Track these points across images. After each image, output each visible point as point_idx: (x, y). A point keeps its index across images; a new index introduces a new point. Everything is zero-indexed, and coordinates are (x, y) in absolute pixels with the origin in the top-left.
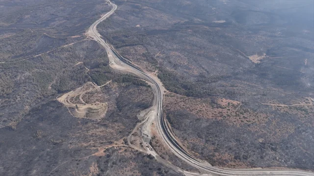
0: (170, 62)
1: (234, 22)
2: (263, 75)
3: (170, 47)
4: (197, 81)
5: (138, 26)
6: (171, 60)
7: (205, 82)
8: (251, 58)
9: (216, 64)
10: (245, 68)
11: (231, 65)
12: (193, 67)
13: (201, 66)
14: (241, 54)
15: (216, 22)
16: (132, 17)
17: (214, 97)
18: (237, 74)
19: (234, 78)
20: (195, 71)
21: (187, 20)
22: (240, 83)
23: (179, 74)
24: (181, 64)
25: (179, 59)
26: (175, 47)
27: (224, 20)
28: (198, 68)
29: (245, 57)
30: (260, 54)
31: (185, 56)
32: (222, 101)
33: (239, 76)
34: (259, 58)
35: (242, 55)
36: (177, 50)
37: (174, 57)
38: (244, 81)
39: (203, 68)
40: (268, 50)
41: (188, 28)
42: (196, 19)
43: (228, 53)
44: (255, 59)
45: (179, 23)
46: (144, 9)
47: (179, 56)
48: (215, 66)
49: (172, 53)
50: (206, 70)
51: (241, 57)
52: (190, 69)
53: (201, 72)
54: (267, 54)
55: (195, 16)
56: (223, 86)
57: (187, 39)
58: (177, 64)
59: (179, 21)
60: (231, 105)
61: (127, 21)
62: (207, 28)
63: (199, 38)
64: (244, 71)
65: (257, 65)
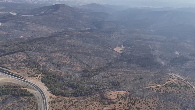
0: (53, 63)
1: (95, 28)
2: (129, 61)
3: (52, 50)
4: (81, 77)
5: (22, 37)
6: (54, 61)
7: (90, 76)
8: (115, 49)
9: (93, 58)
10: (115, 58)
11: (104, 57)
12: (75, 64)
13: (82, 62)
14: (108, 48)
15: (84, 29)
16: (16, 31)
17: (102, 91)
18: (111, 63)
19: (111, 68)
20: (78, 68)
21: (63, 30)
22: (117, 71)
23: (63, 73)
24: (64, 63)
25: (61, 59)
26: (56, 49)
27: (89, 28)
28: (80, 64)
29: (111, 50)
30: (120, 46)
31: (67, 56)
32: (111, 94)
33: (113, 65)
34: (120, 49)
35: (109, 49)
36: (58, 51)
37: (56, 58)
38: (119, 68)
39: (84, 64)
40: (123, 43)
41: (65, 34)
42: (70, 29)
43: (100, 49)
44: (118, 50)
45: (57, 32)
46: (27, 24)
47: (61, 57)
48: (93, 60)
49: (54, 55)
50: (86, 65)
51: (109, 50)
52: (73, 66)
53: (83, 67)
54: (124, 46)
55: (68, 27)
56: (105, 77)
57: (66, 42)
58: (60, 65)
59: (57, 30)
60: (120, 96)
61: (11, 34)
62: (80, 32)
63: (75, 40)
64: (115, 60)
65: (122, 54)
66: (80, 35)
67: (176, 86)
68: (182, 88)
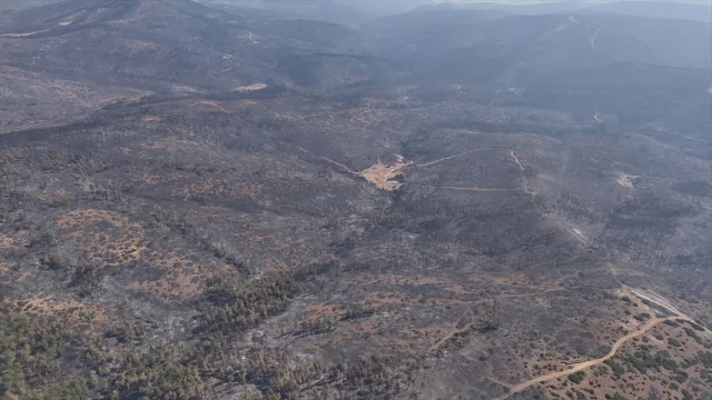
0: (53, 265)
1: (289, 84)
3: (62, 192)
4: (195, 332)
6: (61, 252)
7: (236, 327)
8: (369, 175)
9: (265, 224)
10: (367, 215)
12: (170, 262)
14: (337, 169)
15: (241, 89)
21: (149, 93)
23: (99, 317)
24: (114, 258)
25: (103, 238)
26: (87, 185)
27: (260, 81)
28: (195, 259)
29: (351, 176)
30: (388, 160)
31: (137, 220)
33: (359, 254)
34: (390, 173)
35: (343, 172)
36: (93, 199)
37: (76, 234)
39: (218, 255)
40: (404, 145)
41: (146, 111)
42: (177, 88)
43: (299, 175)
44: (381, 176)
45: (119, 102)
47: (104, 225)
48: (263, 232)
49: (66, 219)
50: (229, 260)
51: (342, 179)
52: (157, 274)
53: (210, 275)
54: (407, 156)
55: (174, 80)
57: (140, 149)
58: (89, 270)
59: (121, 97)
62: (211, 103)
63: (189, 138)
64: (367, 227)
65: (396, 194)
66: (213, 113)
67: (661, 361)
68: (690, 371)
